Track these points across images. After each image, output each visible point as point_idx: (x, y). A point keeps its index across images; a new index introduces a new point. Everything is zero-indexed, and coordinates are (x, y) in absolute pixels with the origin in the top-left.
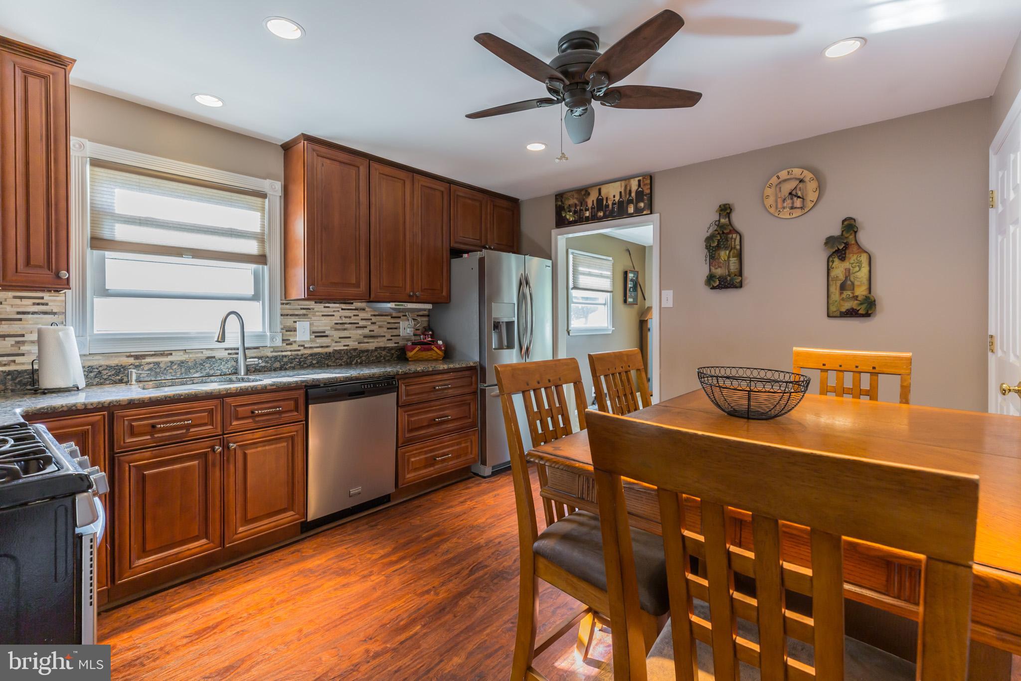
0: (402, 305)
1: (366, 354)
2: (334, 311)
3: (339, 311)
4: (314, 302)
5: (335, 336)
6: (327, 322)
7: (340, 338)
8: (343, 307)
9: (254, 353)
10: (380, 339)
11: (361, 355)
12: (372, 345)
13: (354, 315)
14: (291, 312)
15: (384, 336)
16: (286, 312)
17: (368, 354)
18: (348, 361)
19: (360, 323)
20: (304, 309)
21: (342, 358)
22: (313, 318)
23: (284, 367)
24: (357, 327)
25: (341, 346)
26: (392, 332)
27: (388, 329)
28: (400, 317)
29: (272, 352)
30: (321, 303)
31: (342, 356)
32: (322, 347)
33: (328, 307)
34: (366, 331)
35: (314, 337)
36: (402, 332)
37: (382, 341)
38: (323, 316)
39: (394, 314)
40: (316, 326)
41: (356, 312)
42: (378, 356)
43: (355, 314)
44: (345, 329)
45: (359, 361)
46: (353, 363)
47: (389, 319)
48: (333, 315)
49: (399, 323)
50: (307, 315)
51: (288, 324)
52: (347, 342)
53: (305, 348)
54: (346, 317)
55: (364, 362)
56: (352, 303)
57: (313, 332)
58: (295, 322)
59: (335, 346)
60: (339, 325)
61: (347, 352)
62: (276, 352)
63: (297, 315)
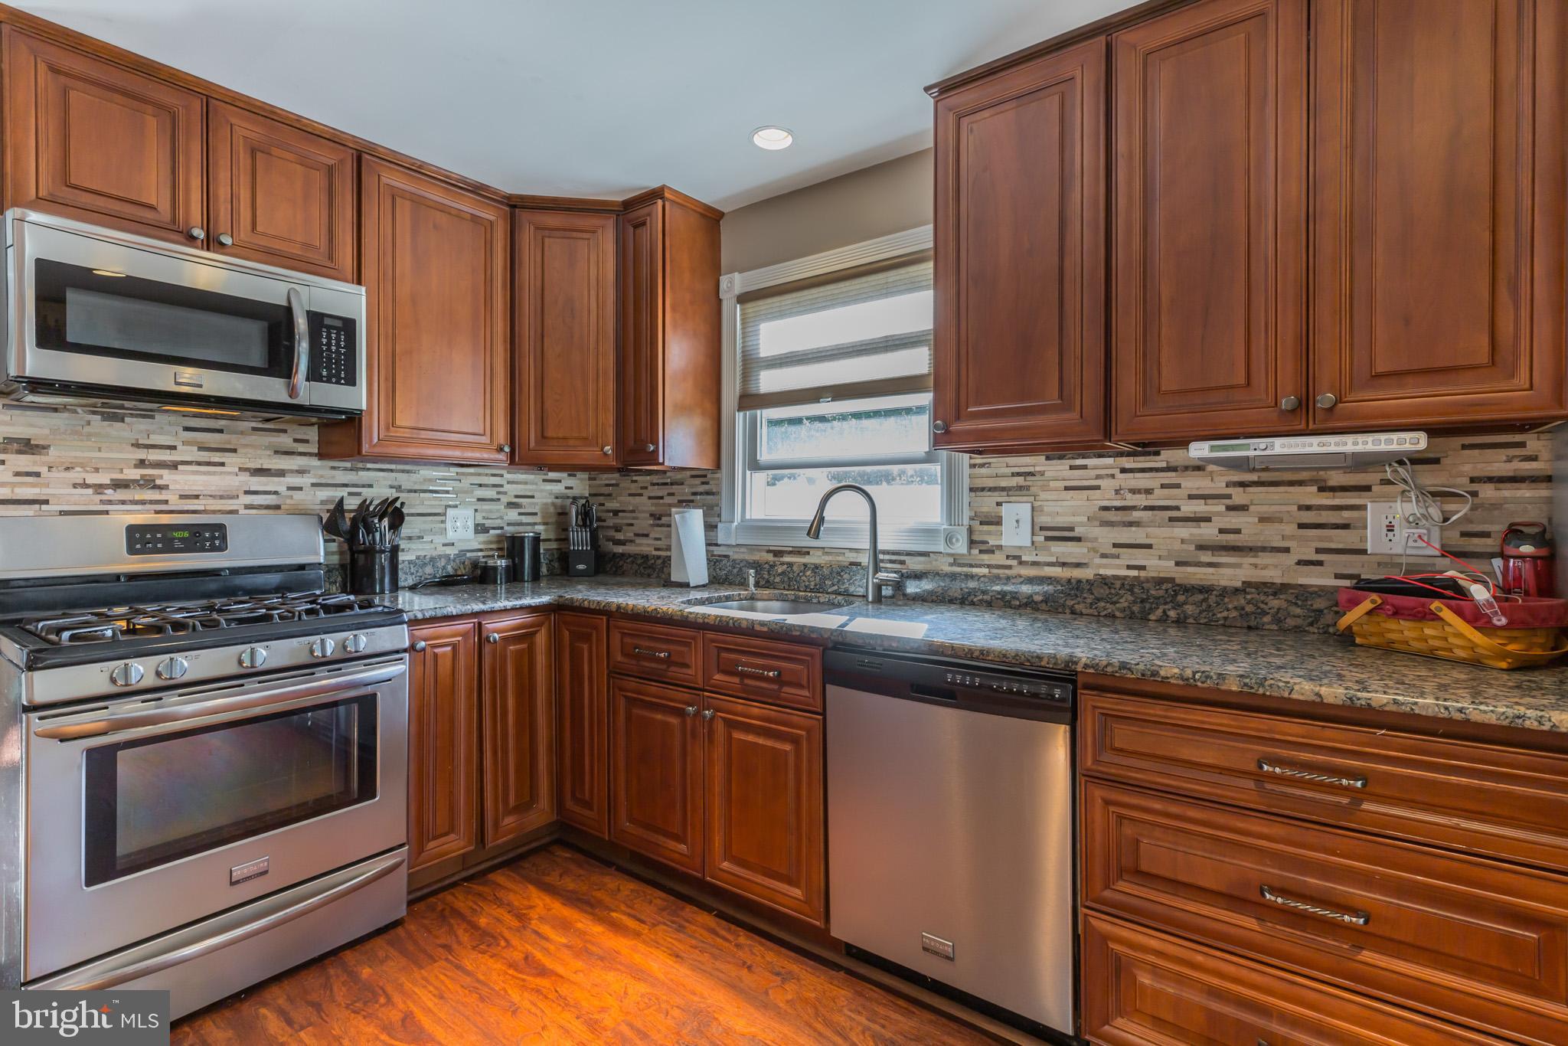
0: (1247, 447)
1: (1201, 597)
2: (1098, 477)
3: (1113, 476)
4: (1044, 457)
5: (1100, 540)
6: (1079, 503)
7: (1115, 545)
8: (1128, 466)
9: (920, 563)
10: (1265, 559)
11: (1181, 598)
12: (1232, 573)
13: (1163, 486)
14: (990, 483)
15: (1287, 550)
16: (979, 483)
17: (1205, 600)
18: (1136, 608)
19: (1183, 508)
20: (1019, 474)
21: (1115, 599)
22: (1043, 495)
23: (970, 599)
24: (1171, 519)
25: (1119, 567)
26: (1321, 539)
27: (1301, 526)
28: (1367, 488)
29: (951, 565)
30: (1061, 458)
31: (1117, 594)
32: (1064, 564)
33: (1085, 467)
34: (1208, 532)
35: (1043, 538)
36: (1375, 541)
37: (1276, 566)
38: (1067, 488)
39: (1336, 478)
40: (1049, 514)
41: (1170, 477)
42: (1249, 608)
43: (1166, 481)
44: (1131, 524)
45: (1172, 614)
46: (1152, 617)
47: (1309, 495)
48: (1098, 488)
49: (1363, 508)
50: (1028, 488)
51: (985, 509)
52: (1139, 557)
53: (1021, 563)
54: (1133, 491)
55: (1191, 620)
56: (1157, 453)
57: (1042, 529)
58: (999, 504)
59: (1100, 566)
60: (1113, 512)
61: (1129, 585)
62: (960, 565)
63: (1003, 489)
